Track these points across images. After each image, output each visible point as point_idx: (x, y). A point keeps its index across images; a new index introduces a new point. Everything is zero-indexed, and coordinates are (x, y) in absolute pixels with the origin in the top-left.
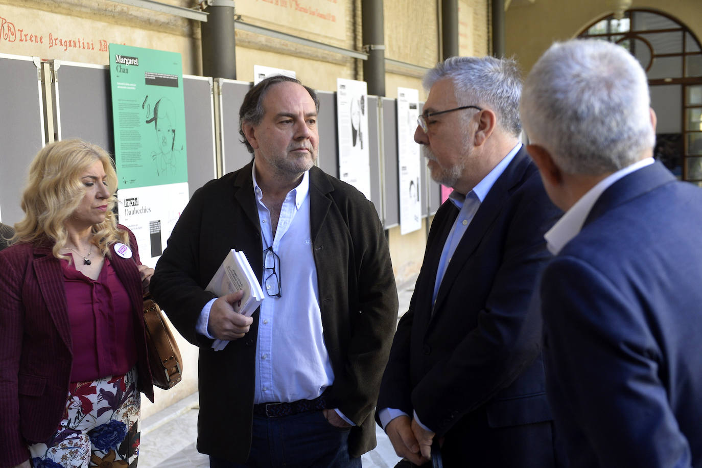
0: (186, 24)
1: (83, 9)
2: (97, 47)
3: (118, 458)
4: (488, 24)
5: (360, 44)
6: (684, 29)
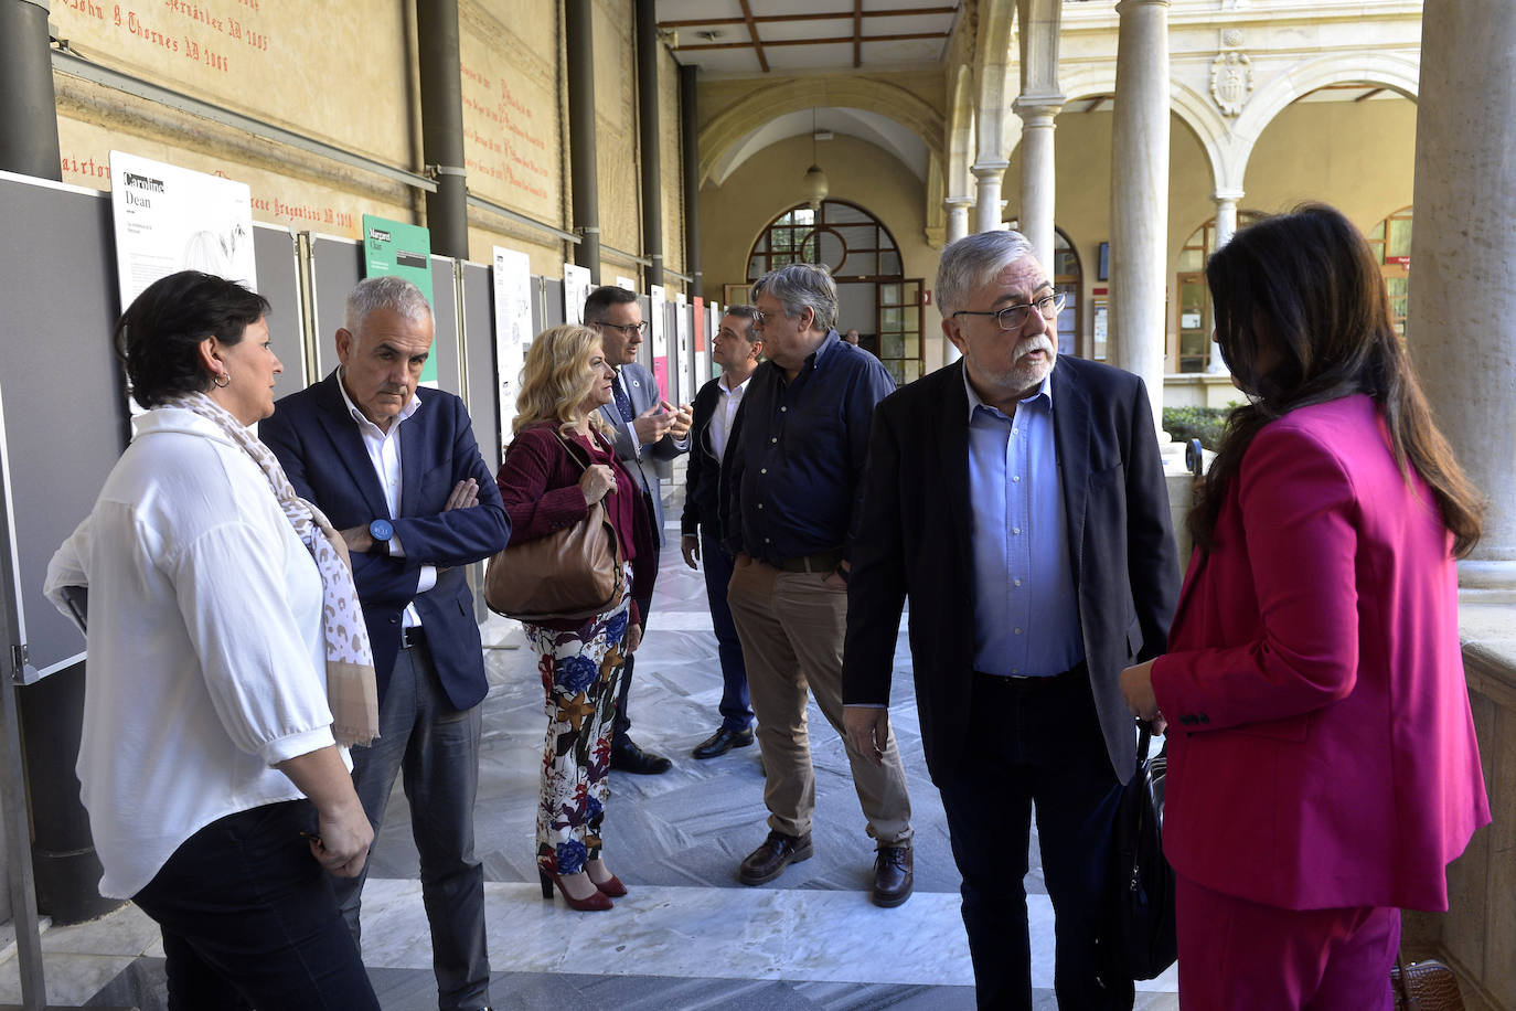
0: (408, 193)
1: (308, 172)
2: (323, 217)
3: (587, 701)
4: (681, 209)
5: (571, 227)
6: (878, 223)
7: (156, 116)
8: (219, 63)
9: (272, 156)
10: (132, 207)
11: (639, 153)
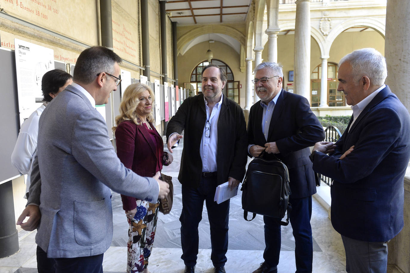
2: (74, 61)
4: (172, 61)
5: (142, 66)
6: (227, 66)
7: (28, 31)
8: (45, 17)
9: (59, 43)
10: (21, 54)
11: (161, 46)
